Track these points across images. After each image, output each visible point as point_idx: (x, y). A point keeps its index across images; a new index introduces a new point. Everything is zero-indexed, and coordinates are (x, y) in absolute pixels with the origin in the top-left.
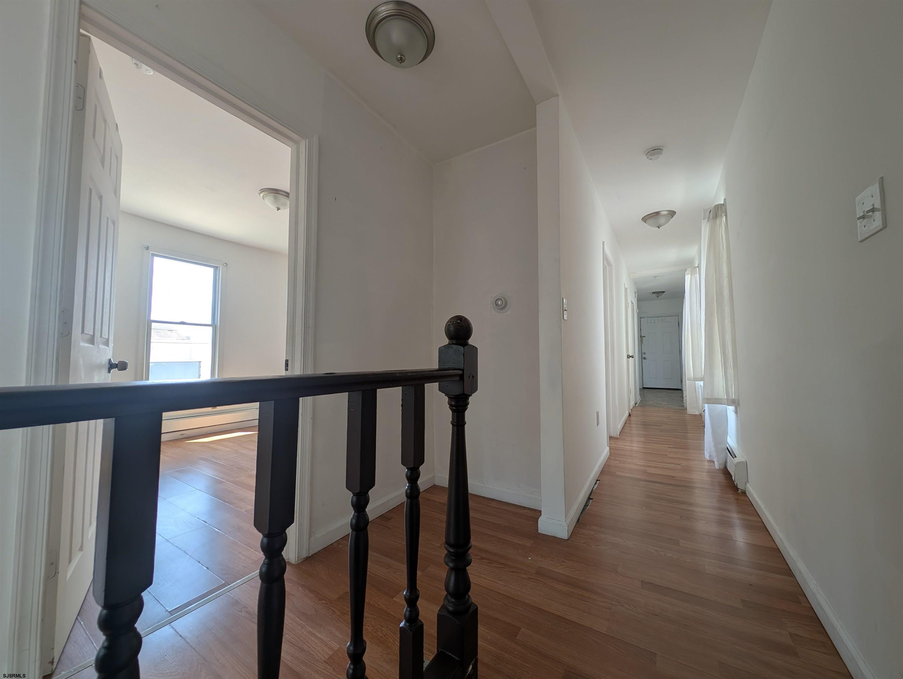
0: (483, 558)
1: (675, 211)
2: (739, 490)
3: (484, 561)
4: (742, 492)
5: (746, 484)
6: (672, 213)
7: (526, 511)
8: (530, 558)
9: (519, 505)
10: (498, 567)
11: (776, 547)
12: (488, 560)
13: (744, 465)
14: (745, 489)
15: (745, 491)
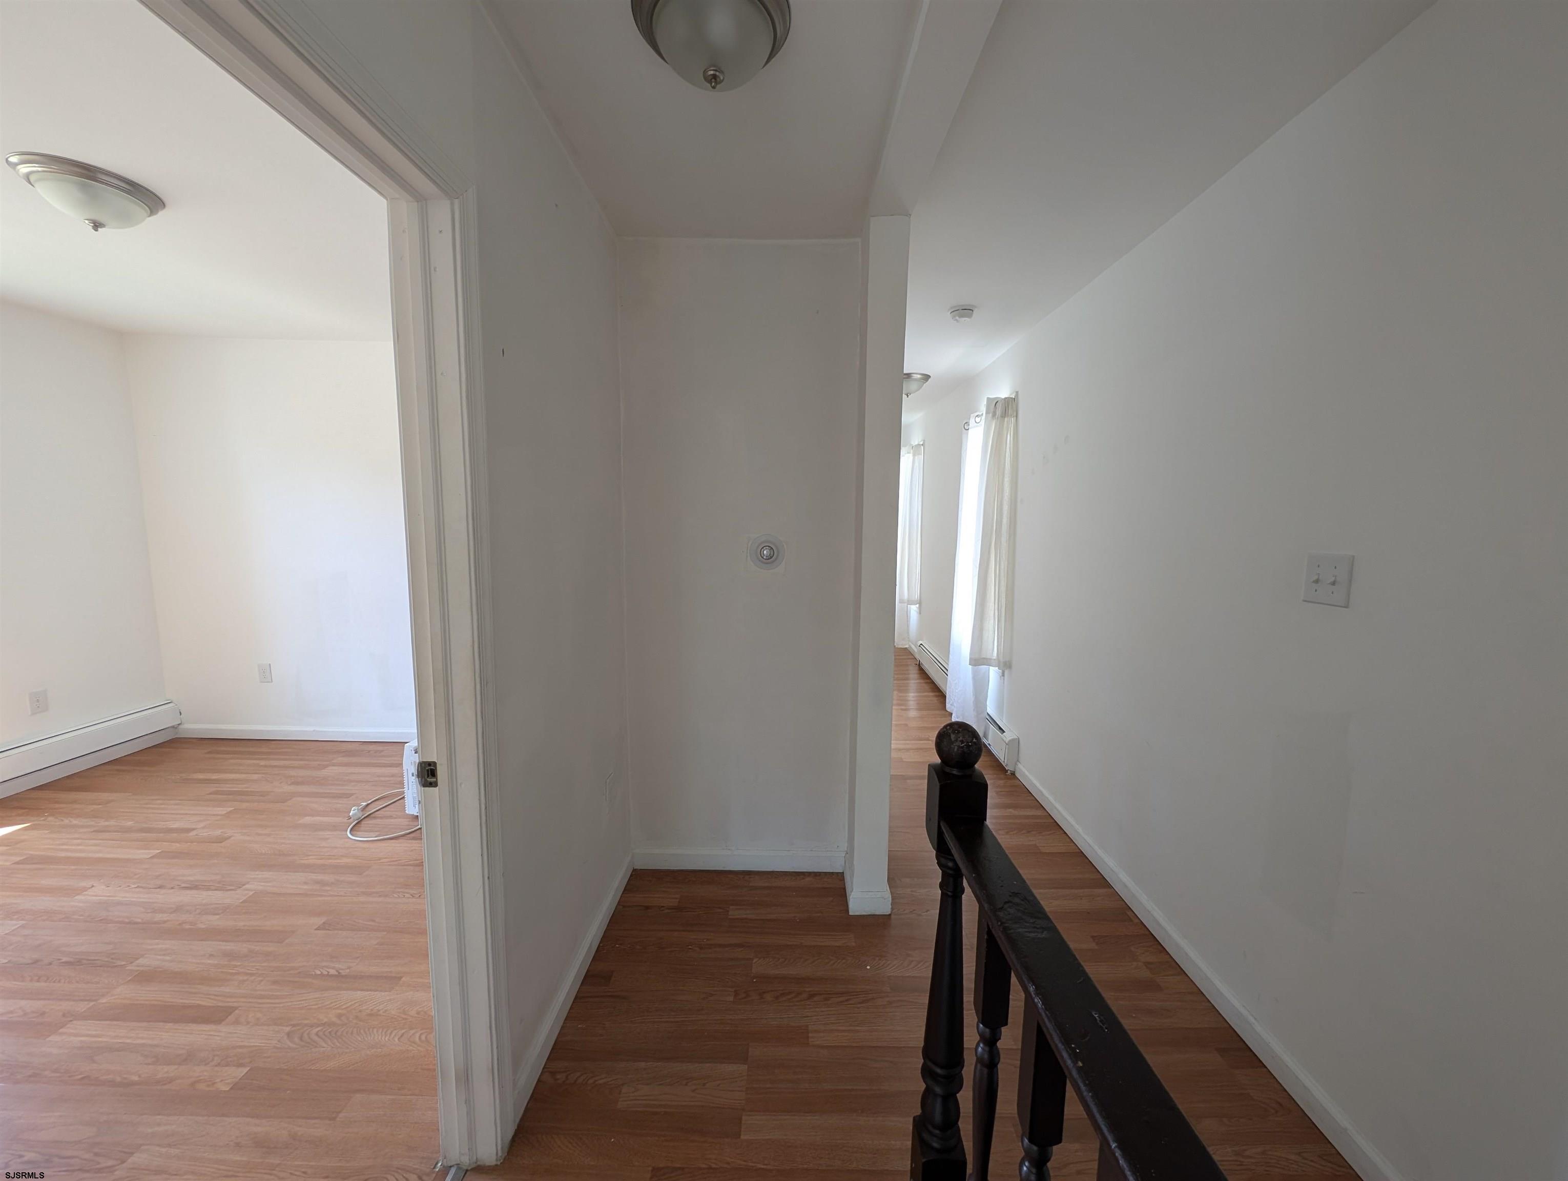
0: (811, 996)
1: (929, 374)
2: (1009, 771)
3: (816, 999)
4: (1012, 774)
5: (1016, 764)
6: (926, 377)
7: (808, 879)
8: (868, 967)
9: (792, 872)
10: (841, 1002)
11: (1078, 851)
12: (820, 994)
13: (1015, 745)
14: (1015, 769)
15: (1014, 772)
